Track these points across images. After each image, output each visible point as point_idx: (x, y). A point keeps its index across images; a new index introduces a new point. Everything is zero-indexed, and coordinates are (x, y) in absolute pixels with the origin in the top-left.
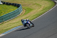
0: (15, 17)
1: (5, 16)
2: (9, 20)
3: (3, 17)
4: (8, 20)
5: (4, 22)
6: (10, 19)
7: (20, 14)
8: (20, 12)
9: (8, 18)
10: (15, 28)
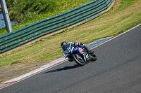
0: (96, 16)
1: (70, 14)
2: (81, 23)
3: (65, 16)
4: (79, 24)
5: (69, 28)
6: (84, 21)
7: (109, 9)
8: (107, 3)
9: (77, 18)
10: (95, 42)
